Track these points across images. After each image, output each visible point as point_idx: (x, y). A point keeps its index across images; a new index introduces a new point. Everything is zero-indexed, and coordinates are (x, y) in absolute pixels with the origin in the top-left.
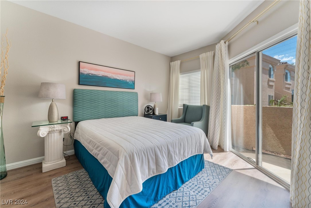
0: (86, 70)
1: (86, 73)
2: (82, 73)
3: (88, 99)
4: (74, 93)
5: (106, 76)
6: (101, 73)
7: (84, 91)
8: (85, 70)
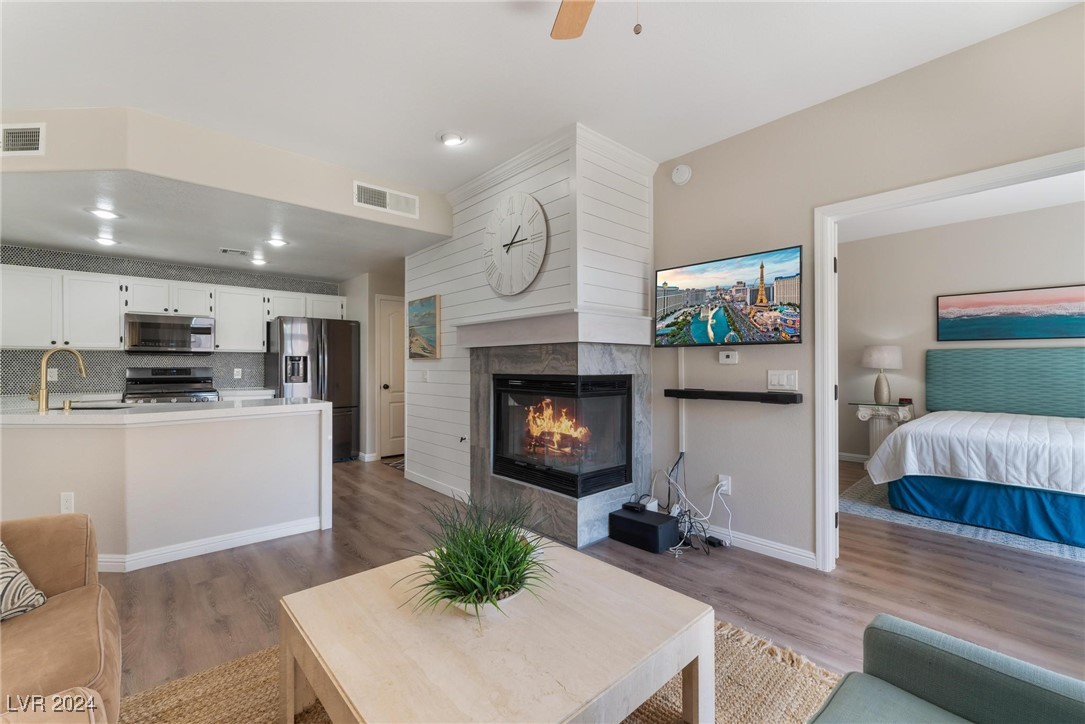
0: (952, 310)
1: (952, 316)
2: (943, 318)
3: (957, 369)
4: (929, 357)
5: (1013, 314)
6: (996, 310)
7: (948, 353)
8: (950, 310)
